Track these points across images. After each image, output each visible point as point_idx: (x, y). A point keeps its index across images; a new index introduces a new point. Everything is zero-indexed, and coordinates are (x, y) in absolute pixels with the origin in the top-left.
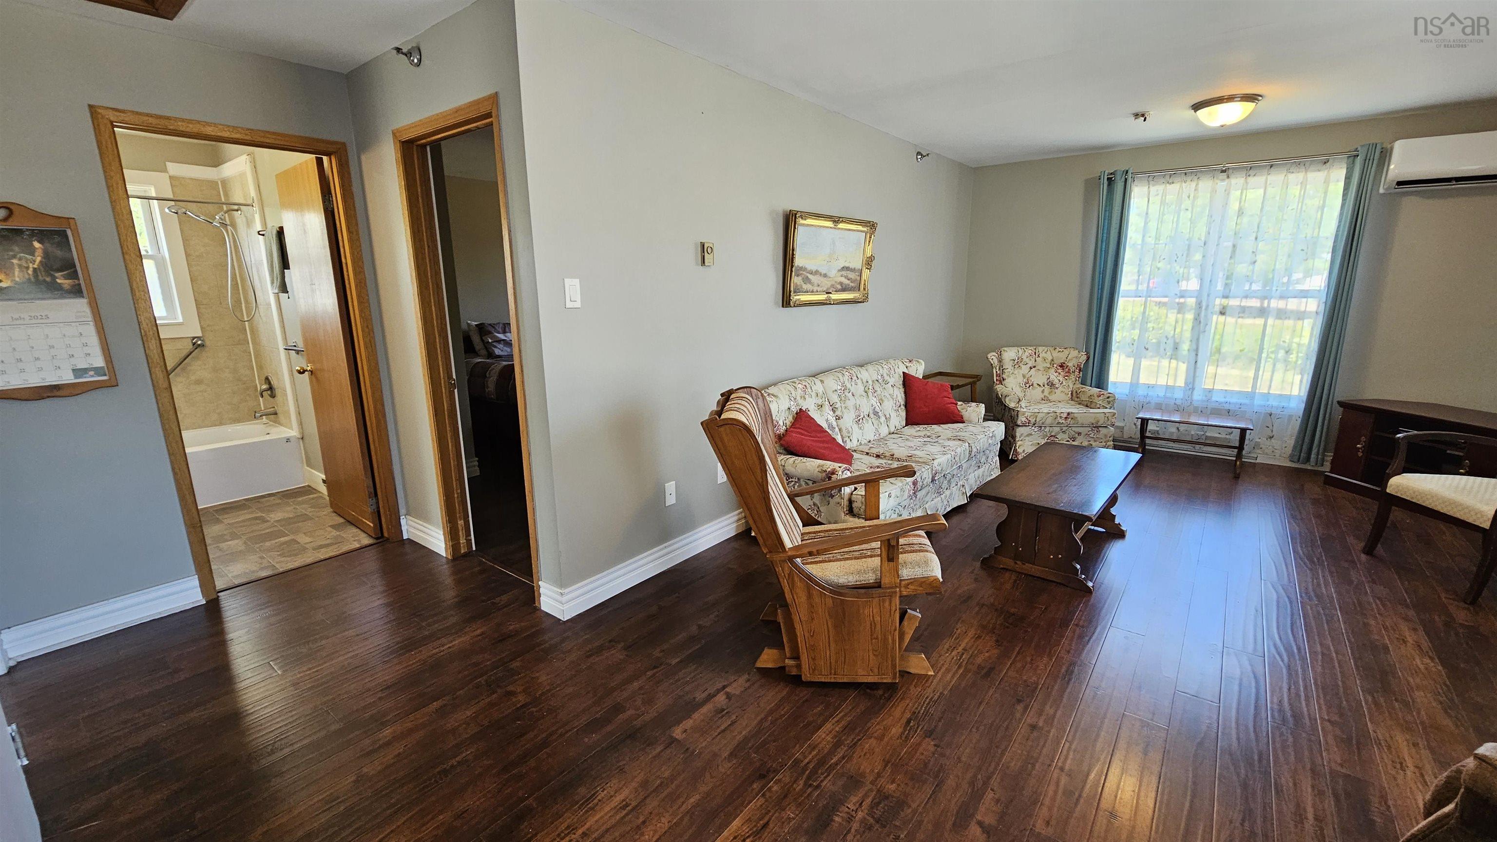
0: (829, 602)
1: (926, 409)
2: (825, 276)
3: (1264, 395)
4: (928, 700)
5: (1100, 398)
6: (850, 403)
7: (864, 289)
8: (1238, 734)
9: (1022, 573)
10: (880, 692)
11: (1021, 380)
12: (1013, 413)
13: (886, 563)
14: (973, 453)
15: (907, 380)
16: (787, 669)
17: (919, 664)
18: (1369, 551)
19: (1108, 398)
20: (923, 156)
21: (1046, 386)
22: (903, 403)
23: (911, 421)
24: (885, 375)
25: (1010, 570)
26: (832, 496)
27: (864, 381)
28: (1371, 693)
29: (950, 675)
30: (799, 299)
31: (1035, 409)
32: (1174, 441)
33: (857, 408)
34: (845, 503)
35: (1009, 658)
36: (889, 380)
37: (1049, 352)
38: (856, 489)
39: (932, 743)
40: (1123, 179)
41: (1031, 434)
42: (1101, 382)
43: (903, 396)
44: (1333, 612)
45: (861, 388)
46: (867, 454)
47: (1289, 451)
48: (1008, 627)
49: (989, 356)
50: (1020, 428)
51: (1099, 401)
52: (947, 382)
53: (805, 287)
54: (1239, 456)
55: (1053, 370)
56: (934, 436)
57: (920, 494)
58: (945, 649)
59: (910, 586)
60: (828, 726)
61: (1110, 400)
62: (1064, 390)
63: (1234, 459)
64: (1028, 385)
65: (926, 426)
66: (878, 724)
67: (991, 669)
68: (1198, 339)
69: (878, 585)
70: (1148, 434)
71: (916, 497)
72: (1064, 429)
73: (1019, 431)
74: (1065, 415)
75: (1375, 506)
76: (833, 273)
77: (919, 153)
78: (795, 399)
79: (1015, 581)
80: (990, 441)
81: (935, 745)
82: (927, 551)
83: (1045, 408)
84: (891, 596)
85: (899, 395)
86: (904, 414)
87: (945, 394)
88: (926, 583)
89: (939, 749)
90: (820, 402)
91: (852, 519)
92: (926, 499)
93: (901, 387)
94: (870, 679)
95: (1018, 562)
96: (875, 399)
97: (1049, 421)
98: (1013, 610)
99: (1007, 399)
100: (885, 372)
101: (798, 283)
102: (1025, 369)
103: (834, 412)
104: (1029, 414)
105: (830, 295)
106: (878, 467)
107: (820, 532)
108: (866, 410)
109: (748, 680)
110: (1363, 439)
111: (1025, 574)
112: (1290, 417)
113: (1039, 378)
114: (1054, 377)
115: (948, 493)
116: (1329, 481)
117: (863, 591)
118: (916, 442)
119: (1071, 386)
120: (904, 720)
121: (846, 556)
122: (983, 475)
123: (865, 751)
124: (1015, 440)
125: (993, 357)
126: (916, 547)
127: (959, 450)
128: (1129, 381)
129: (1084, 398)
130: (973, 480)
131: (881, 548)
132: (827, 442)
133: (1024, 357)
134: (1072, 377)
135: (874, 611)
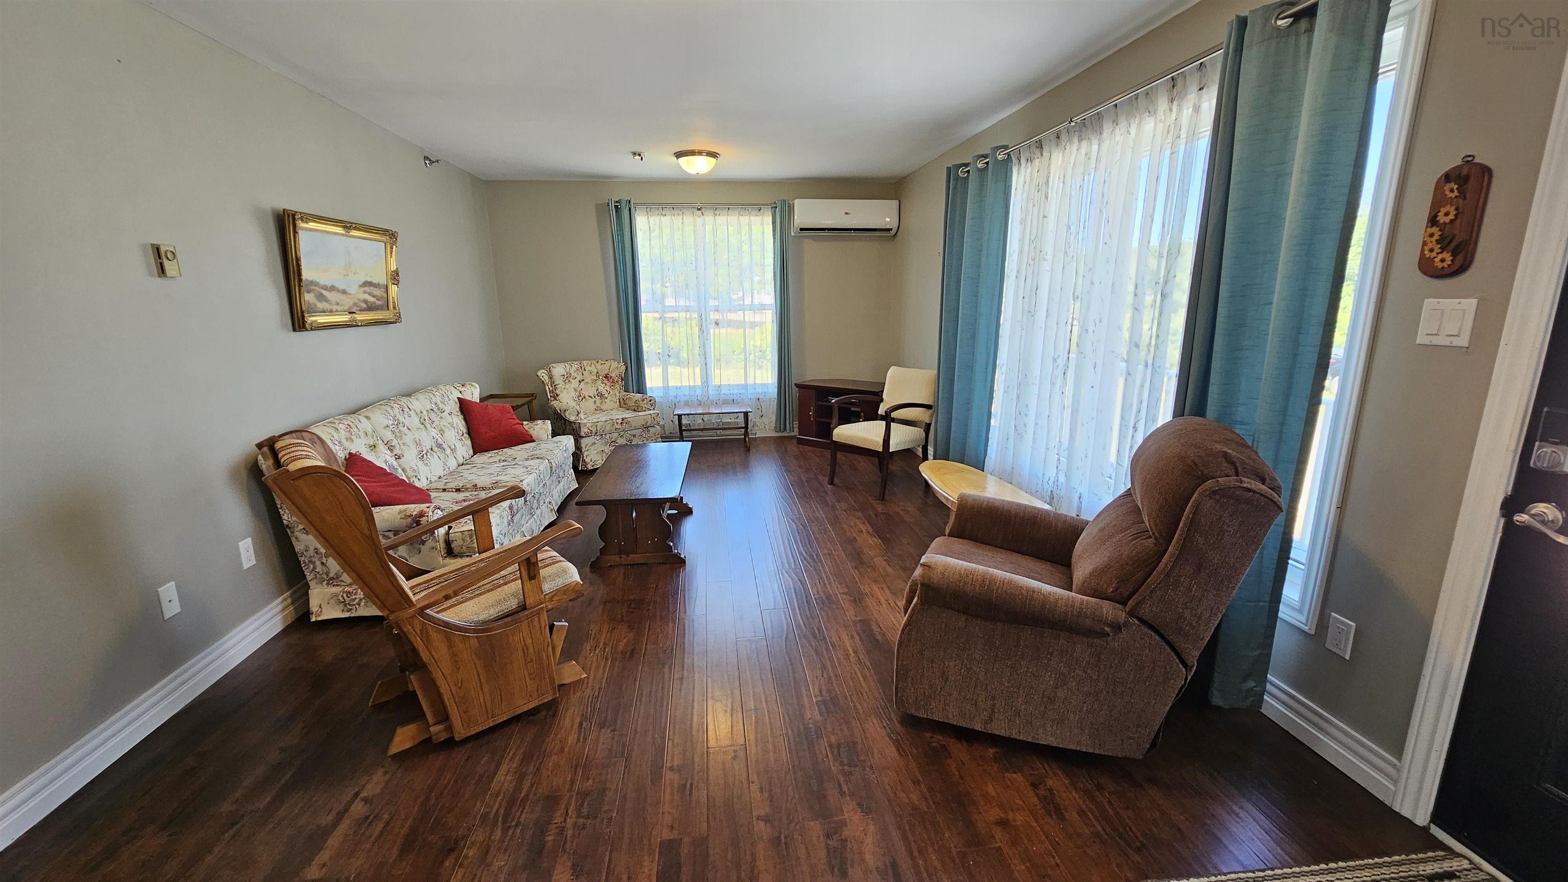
0: (474, 643)
1: (493, 434)
2: (344, 292)
3: (752, 385)
4: (590, 699)
5: (645, 402)
6: (409, 438)
7: (394, 308)
8: (803, 622)
9: (628, 565)
10: (544, 713)
11: (573, 394)
12: (574, 426)
13: (528, 584)
14: (553, 468)
15: (464, 406)
16: (434, 738)
17: (571, 672)
18: (831, 483)
19: (650, 401)
20: (432, 162)
21: (597, 397)
22: (465, 431)
23: (478, 448)
24: (439, 403)
25: (617, 566)
26: (423, 543)
27: (419, 412)
28: (856, 568)
29: (601, 672)
30: (316, 321)
31: (594, 418)
32: (702, 430)
33: (418, 443)
34: (441, 545)
35: (643, 636)
36: (445, 408)
37: (593, 365)
38: (450, 528)
39: (609, 731)
40: (628, 208)
41: (595, 443)
42: (641, 388)
43: (464, 423)
44: (826, 526)
45: (416, 420)
46: (444, 490)
47: (773, 425)
48: (633, 612)
49: (539, 374)
50: (584, 439)
51: (644, 405)
52: (507, 404)
53: (321, 305)
54: (746, 434)
55: (599, 382)
56: (509, 459)
57: (516, 519)
58: (589, 652)
59: (555, 599)
60: (504, 768)
61: (652, 402)
62: (612, 399)
63: (743, 437)
64: (580, 398)
65: (497, 451)
66: (552, 741)
67: (633, 651)
68: (704, 345)
69: (523, 607)
70: (683, 428)
71: (513, 522)
72: (622, 433)
73: (584, 442)
74: (620, 421)
75: (828, 454)
76: (354, 289)
77: (426, 158)
78: (340, 442)
79: (625, 573)
80: (565, 455)
81: (611, 731)
82: (561, 561)
83: (602, 417)
84: (538, 613)
85: (459, 422)
86: (469, 442)
87: (509, 415)
88: (566, 590)
89: (615, 732)
90: (371, 442)
91: (452, 561)
92: (523, 522)
93: (459, 413)
94: (532, 705)
95: (622, 556)
96: (435, 431)
97: (608, 428)
98: (632, 597)
99: (567, 414)
100: (438, 399)
101: (311, 302)
102: (575, 383)
103: (391, 451)
104: (590, 424)
105: (354, 315)
106: (464, 501)
107: (432, 580)
108: (427, 444)
109: (386, 773)
110: (812, 408)
111: (631, 565)
112: (770, 399)
113: (589, 390)
114: (601, 388)
115: (538, 512)
116: (800, 442)
117: (509, 619)
118: (494, 468)
119: (618, 394)
120: (576, 726)
121: (477, 593)
122: (564, 489)
123: (550, 769)
124: (581, 452)
125: (543, 374)
126: (548, 561)
127: (541, 468)
128: (662, 385)
129: (631, 404)
130: (557, 496)
131: (519, 569)
132: (394, 485)
133: (572, 372)
134: (617, 386)
135: (525, 635)
